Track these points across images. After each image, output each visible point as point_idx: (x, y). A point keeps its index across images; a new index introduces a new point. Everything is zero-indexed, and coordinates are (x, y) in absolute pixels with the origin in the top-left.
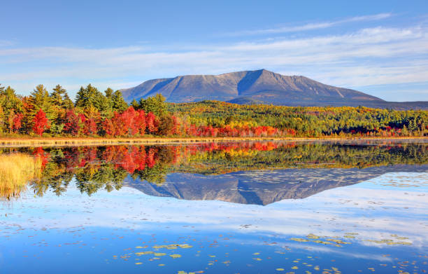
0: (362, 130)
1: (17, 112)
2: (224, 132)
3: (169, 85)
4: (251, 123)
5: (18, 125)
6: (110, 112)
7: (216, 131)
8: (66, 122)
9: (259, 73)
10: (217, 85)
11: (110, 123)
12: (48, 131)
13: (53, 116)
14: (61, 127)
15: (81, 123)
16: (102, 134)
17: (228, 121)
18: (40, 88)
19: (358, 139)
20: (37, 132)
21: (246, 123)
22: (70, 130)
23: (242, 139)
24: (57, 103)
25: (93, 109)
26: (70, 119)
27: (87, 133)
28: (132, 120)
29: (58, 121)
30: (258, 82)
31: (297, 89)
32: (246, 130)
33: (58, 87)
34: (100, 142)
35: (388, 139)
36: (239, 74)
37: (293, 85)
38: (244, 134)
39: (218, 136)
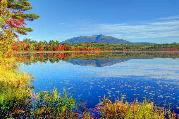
0: (120, 49)
1: (36, 46)
2: (86, 50)
3: (79, 38)
4: (93, 48)
5: (36, 49)
6: (56, 46)
7: (85, 49)
8: (46, 48)
9: (101, 35)
11: (56, 48)
12: (43, 50)
13: (44, 47)
14: (45, 49)
15: (49, 48)
16: (54, 50)
17: (88, 47)
18: (41, 41)
19: (119, 51)
20: (40, 50)
21: (92, 48)
22: (47, 50)
24: (44, 44)
25: (52, 45)
26: (47, 48)
27: (51, 50)
29: (45, 48)
33: (45, 41)
34: (54, 52)
35: (124, 51)
37: (109, 38)
38: (91, 50)
39: (85, 51)
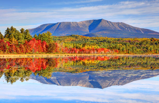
2: (82, 51)
3: (54, 27)
4: (96, 47)
6: (23, 41)
7: (78, 51)
9: (100, 21)
10: (78, 27)
15: (7, 46)
17: (84, 45)
21: (93, 47)
23: (91, 55)
25: (14, 39)
27: (11, 52)
28: (34, 45)
30: (99, 26)
31: (119, 29)
32: (93, 50)
36: (90, 21)
37: (117, 27)
38: (92, 52)
39: (79, 53)
